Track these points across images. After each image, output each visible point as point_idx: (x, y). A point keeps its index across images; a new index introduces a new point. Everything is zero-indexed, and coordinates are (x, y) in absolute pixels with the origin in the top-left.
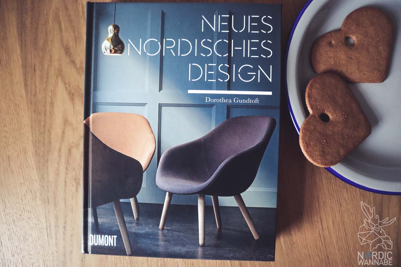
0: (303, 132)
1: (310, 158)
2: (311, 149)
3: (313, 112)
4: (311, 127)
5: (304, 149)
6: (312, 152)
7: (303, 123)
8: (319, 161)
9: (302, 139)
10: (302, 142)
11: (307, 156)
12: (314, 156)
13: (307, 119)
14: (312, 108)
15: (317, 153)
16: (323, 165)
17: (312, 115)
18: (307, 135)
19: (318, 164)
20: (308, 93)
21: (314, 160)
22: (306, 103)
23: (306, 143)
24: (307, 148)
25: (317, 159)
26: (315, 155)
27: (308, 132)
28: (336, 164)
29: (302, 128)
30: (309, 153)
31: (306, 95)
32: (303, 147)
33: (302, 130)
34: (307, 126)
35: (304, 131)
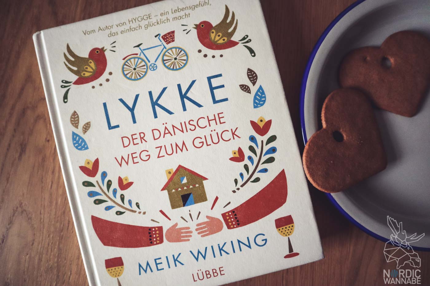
0: (309, 145)
1: (310, 177)
2: (314, 166)
3: (327, 126)
4: (320, 142)
5: (306, 164)
6: (315, 170)
7: (312, 136)
8: (320, 183)
9: (306, 152)
10: (306, 156)
11: (308, 174)
12: (316, 176)
13: (318, 132)
14: (326, 121)
15: (320, 173)
16: (324, 189)
17: (325, 129)
18: (314, 149)
19: (318, 186)
20: (327, 104)
21: (314, 180)
22: (322, 115)
23: (310, 158)
24: (310, 164)
25: (318, 180)
26: (317, 174)
27: (315, 147)
28: (338, 191)
29: (310, 141)
30: (311, 170)
31: (324, 106)
32: (306, 162)
33: (310, 142)
34: (316, 140)
35: (311, 145)
